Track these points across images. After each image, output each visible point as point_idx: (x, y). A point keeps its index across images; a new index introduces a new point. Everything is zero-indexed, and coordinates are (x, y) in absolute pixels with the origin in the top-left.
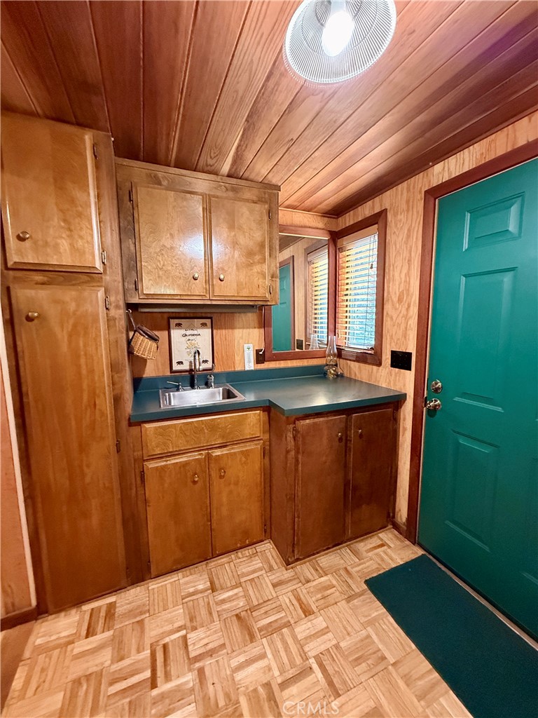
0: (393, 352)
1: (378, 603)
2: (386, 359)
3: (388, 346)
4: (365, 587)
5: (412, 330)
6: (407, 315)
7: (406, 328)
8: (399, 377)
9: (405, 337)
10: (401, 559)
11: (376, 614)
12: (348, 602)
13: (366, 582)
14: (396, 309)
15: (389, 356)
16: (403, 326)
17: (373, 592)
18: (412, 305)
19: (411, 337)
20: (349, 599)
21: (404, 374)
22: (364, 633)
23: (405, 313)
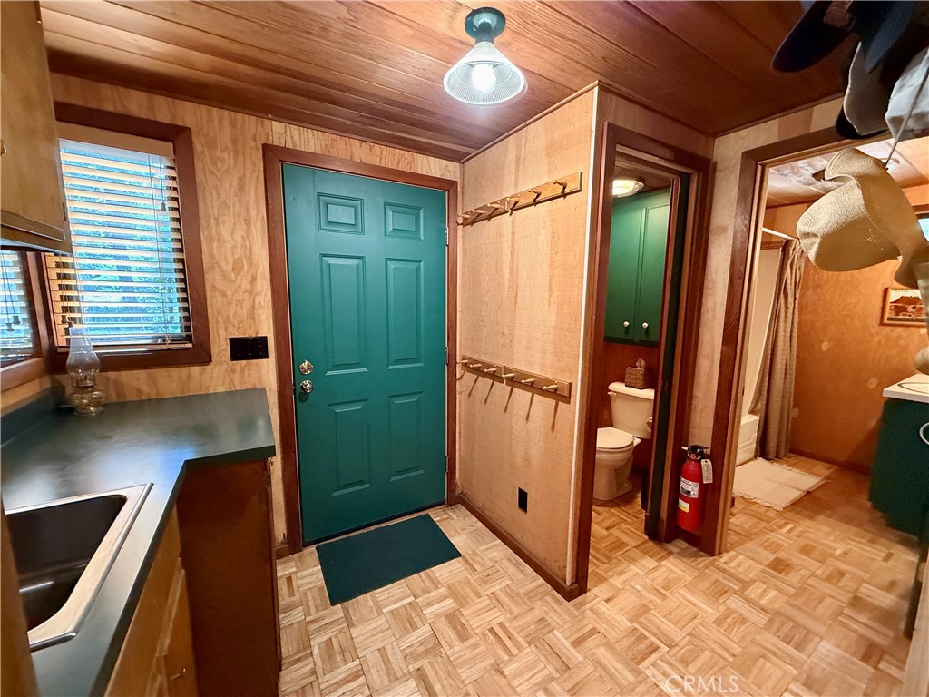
0: (232, 340)
1: (361, 598)
2: (220, 352)
3: (222, 333)
4: (339, 606)
5: (262, 308)
6: (252, 290)
7: (253, 307)
8: (250, 370)
9: (253, 319)
10: (315, 566)
11: (371, 602)
12: (353, 625)
13: (333, 604)
14: (230, 281)
15: (226, 348)
16: (247, 305)
17: (347, 600)
18: (259, 277)
19: (263, 317)
20: (350, 624)
21: (257, 365)
22: (389, 616)
23: (249, 287)
